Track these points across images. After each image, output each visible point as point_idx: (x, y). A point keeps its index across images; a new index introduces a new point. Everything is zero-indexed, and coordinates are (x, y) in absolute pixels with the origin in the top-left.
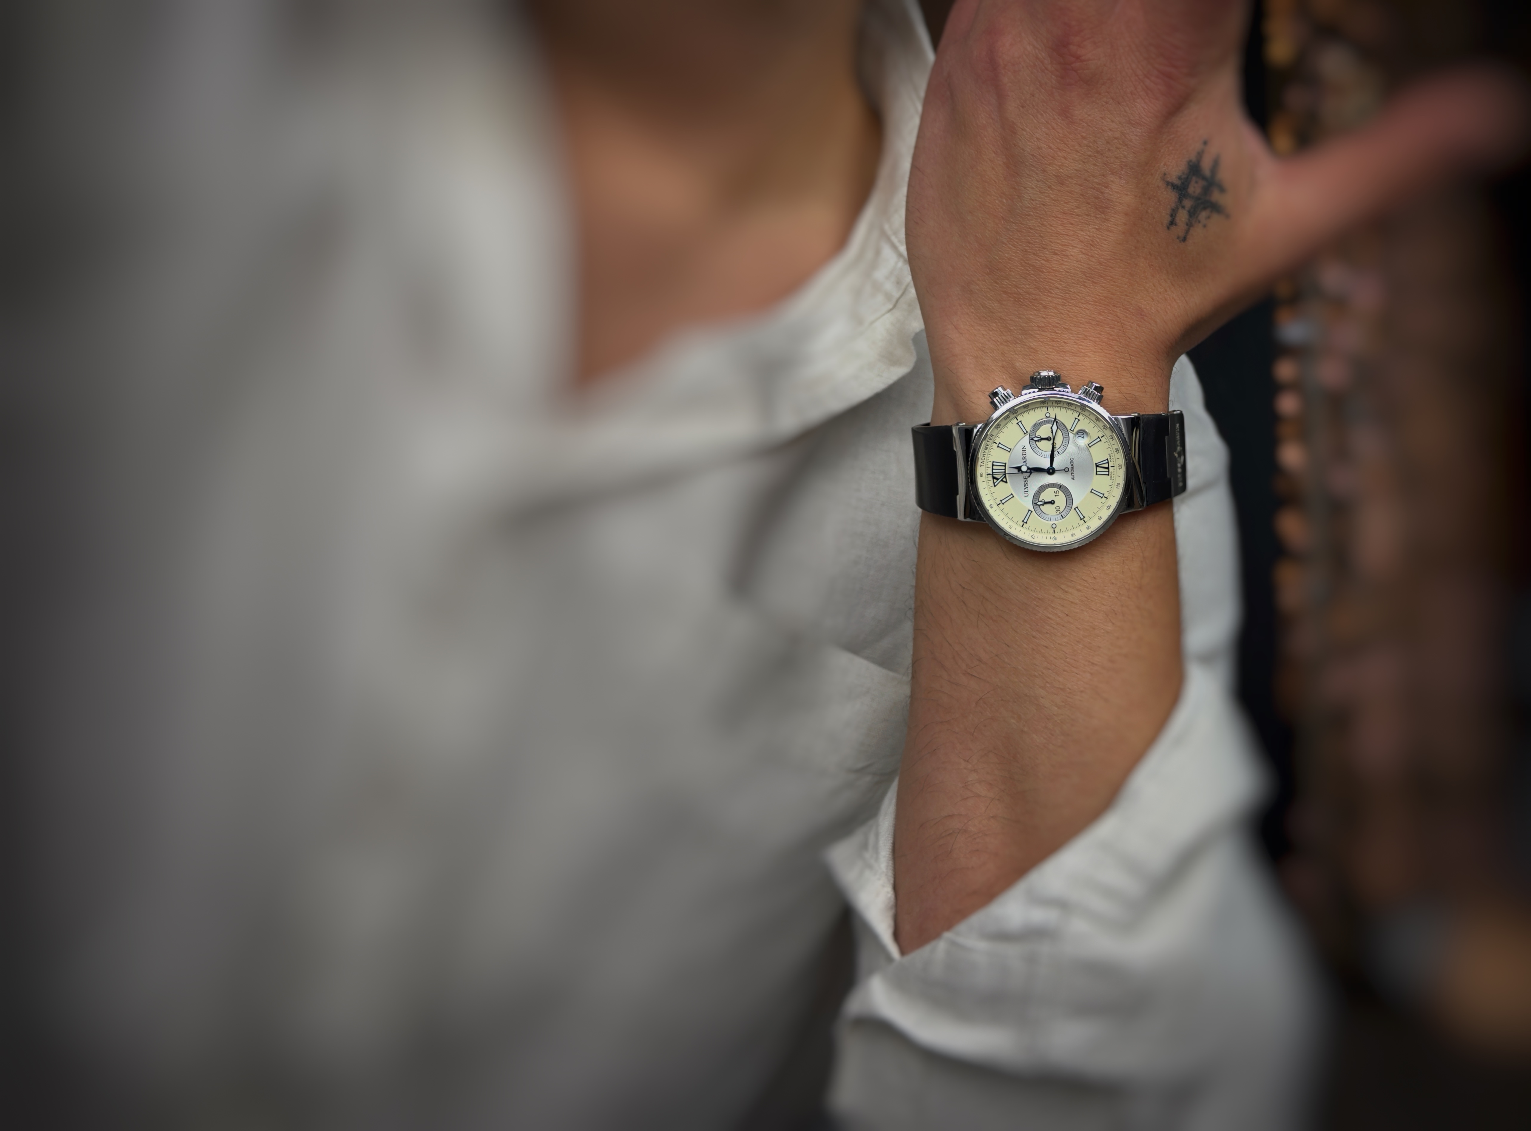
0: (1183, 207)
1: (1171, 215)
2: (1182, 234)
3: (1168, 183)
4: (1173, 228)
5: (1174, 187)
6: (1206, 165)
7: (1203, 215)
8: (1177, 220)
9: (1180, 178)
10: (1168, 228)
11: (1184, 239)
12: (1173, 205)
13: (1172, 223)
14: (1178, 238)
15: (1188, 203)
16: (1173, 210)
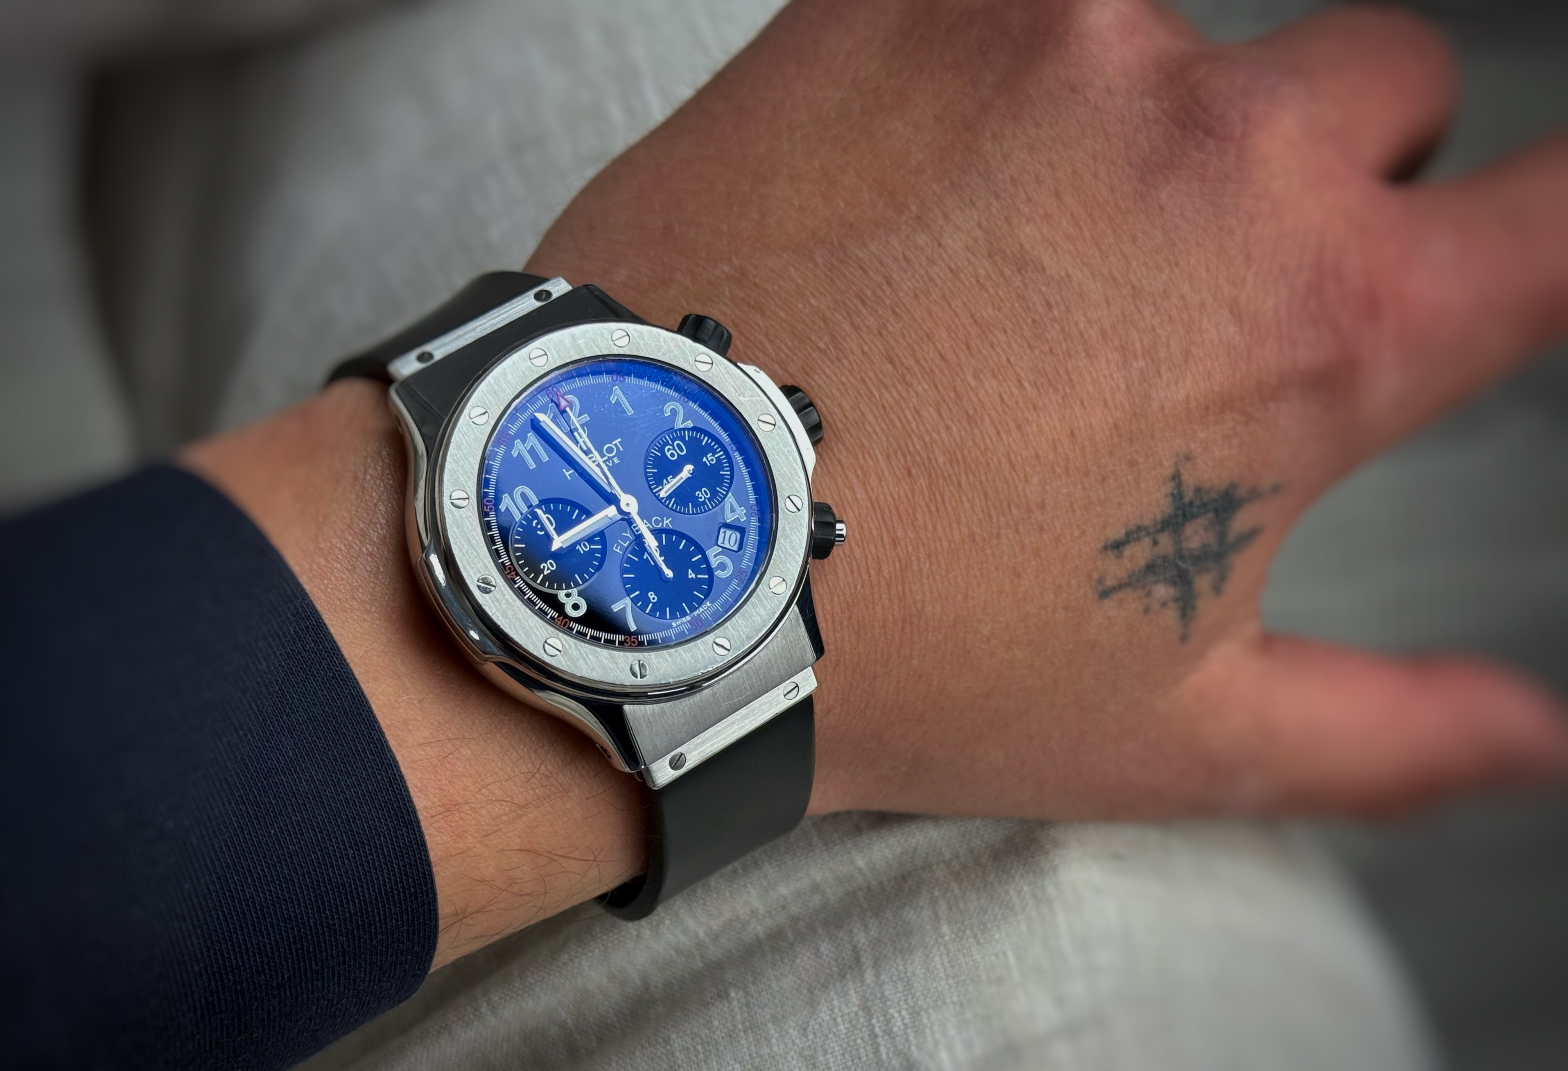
0: (1155, 543)
1: (1128, 534)
2: (1110, 582)
3: (1176, 477)
4: (1111, 554)
5: (1177, 496)
6: (1241, 521)
7: (1162, 591)
8: (1128, 551)
9: (1198, 490)
10: (1105, 548)
11: (1104, 594)
12: (1147, 522)
13: (1117, 546)
14: (1100, 581)
15: (1166, 543)
16: (1139, 528)
